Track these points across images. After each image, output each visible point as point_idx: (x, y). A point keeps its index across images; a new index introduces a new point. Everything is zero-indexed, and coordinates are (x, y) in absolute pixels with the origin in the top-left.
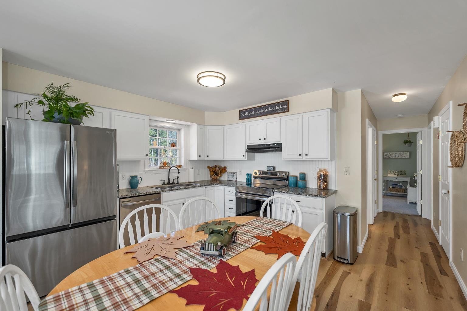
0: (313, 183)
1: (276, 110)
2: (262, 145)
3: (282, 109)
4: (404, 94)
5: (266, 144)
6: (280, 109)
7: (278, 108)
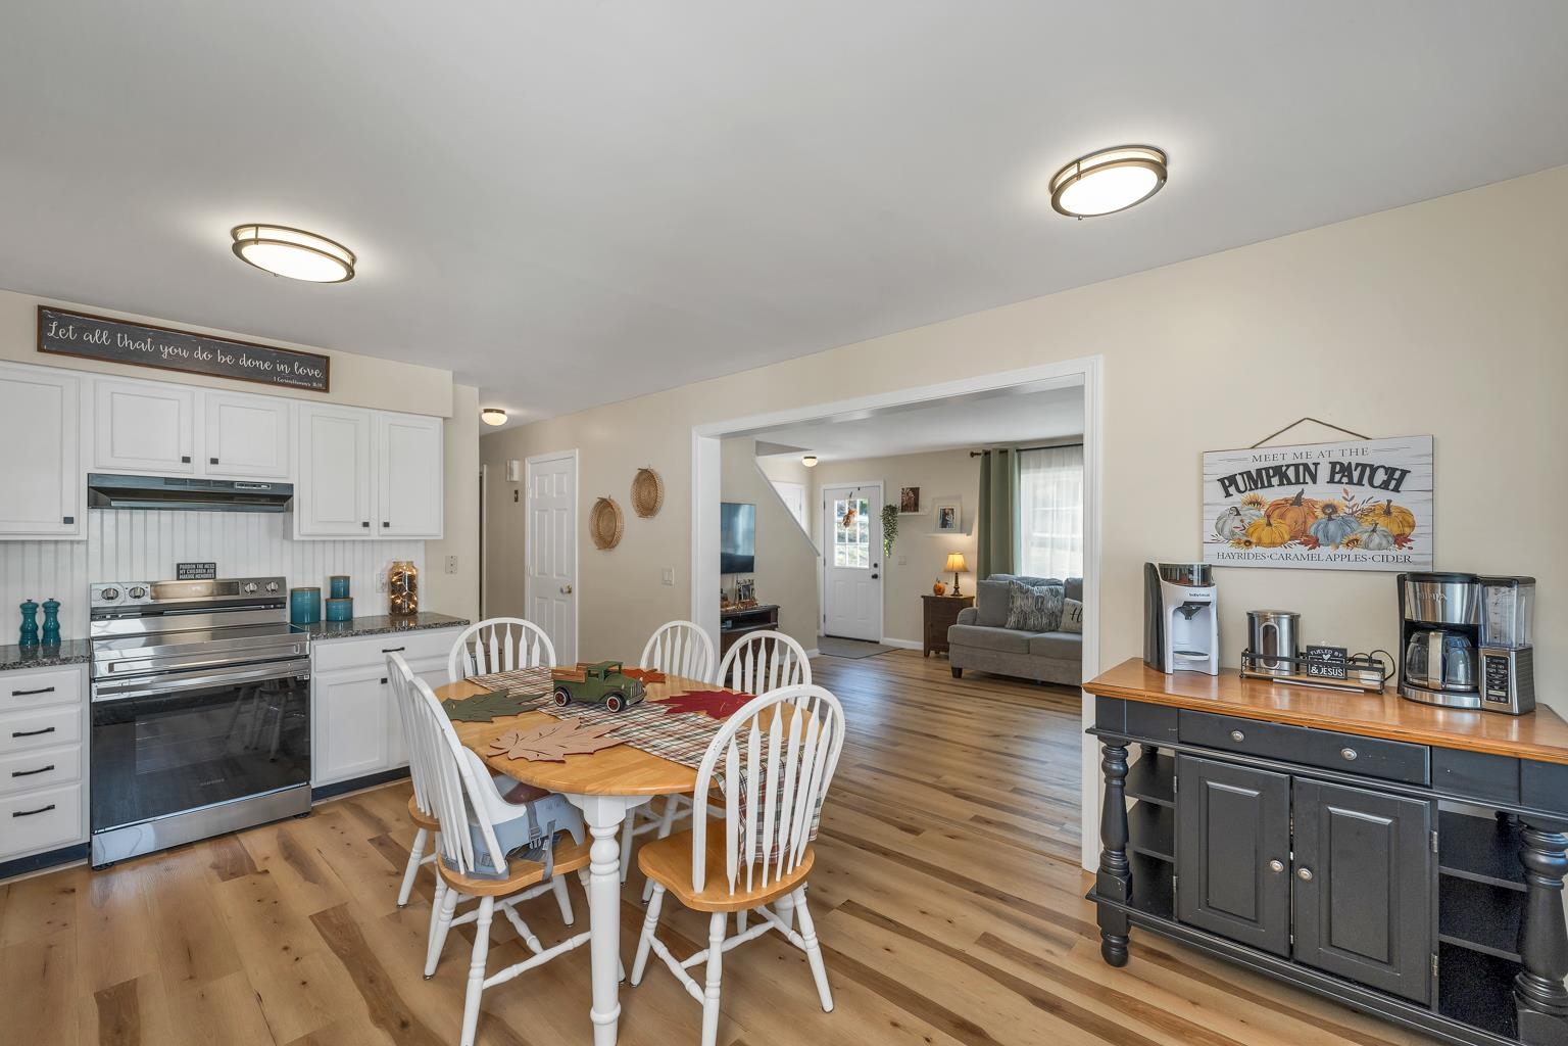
0: (370, 603)
1: (280, 374)
2: (190, 480)
3: (301, 378)
4: (503, 412)
5: (215, 482)
6: (292, 372)
7: (281, 368)
